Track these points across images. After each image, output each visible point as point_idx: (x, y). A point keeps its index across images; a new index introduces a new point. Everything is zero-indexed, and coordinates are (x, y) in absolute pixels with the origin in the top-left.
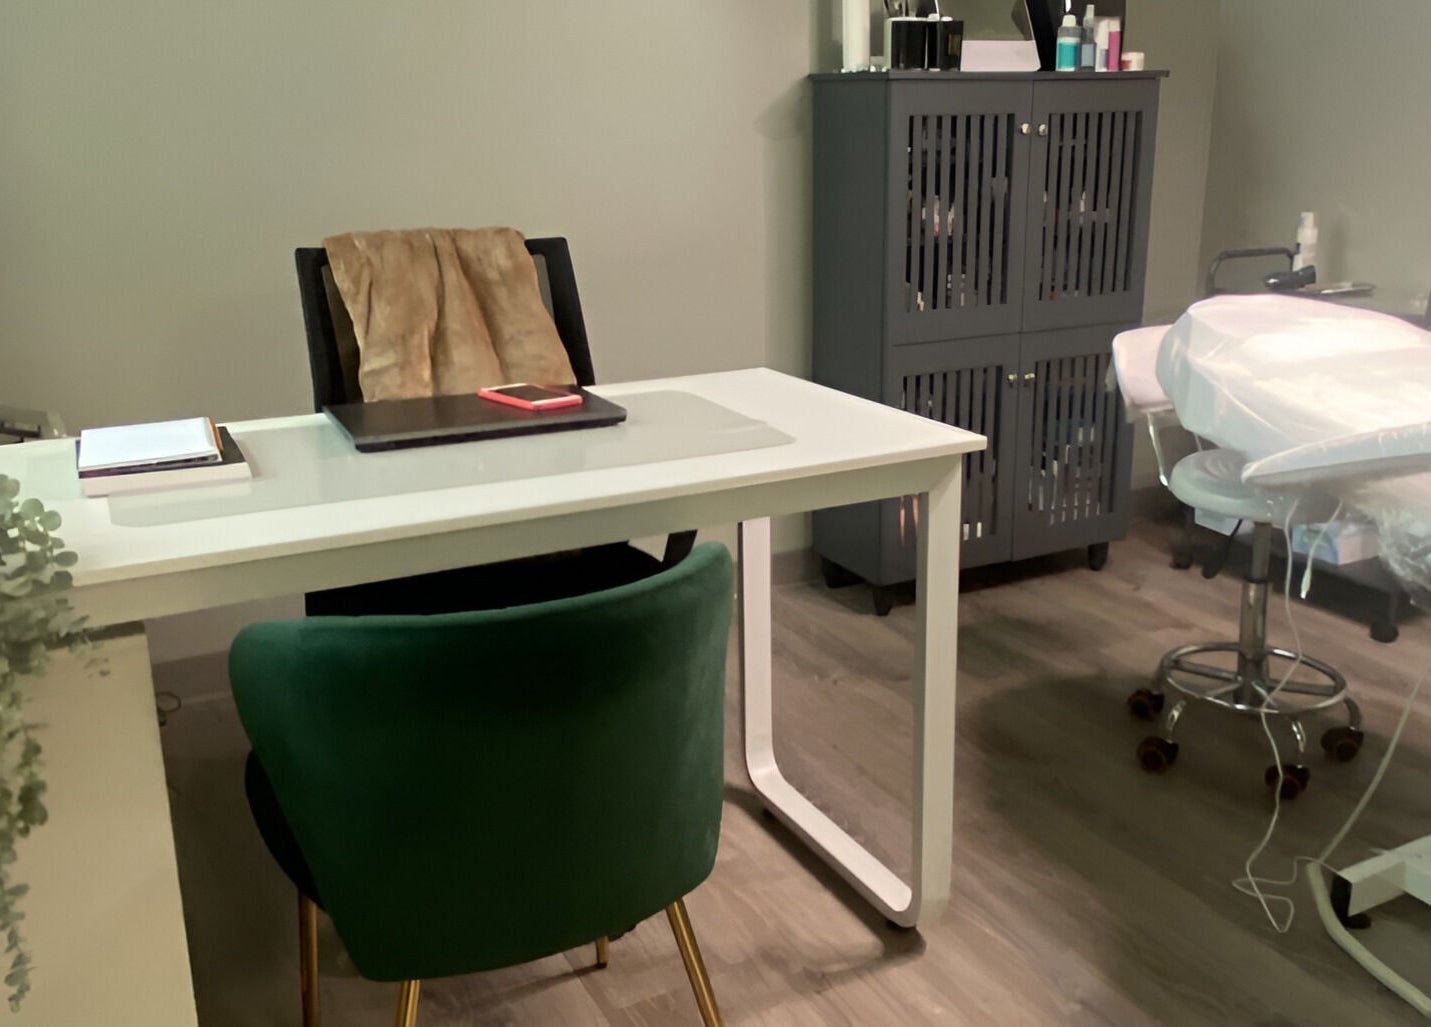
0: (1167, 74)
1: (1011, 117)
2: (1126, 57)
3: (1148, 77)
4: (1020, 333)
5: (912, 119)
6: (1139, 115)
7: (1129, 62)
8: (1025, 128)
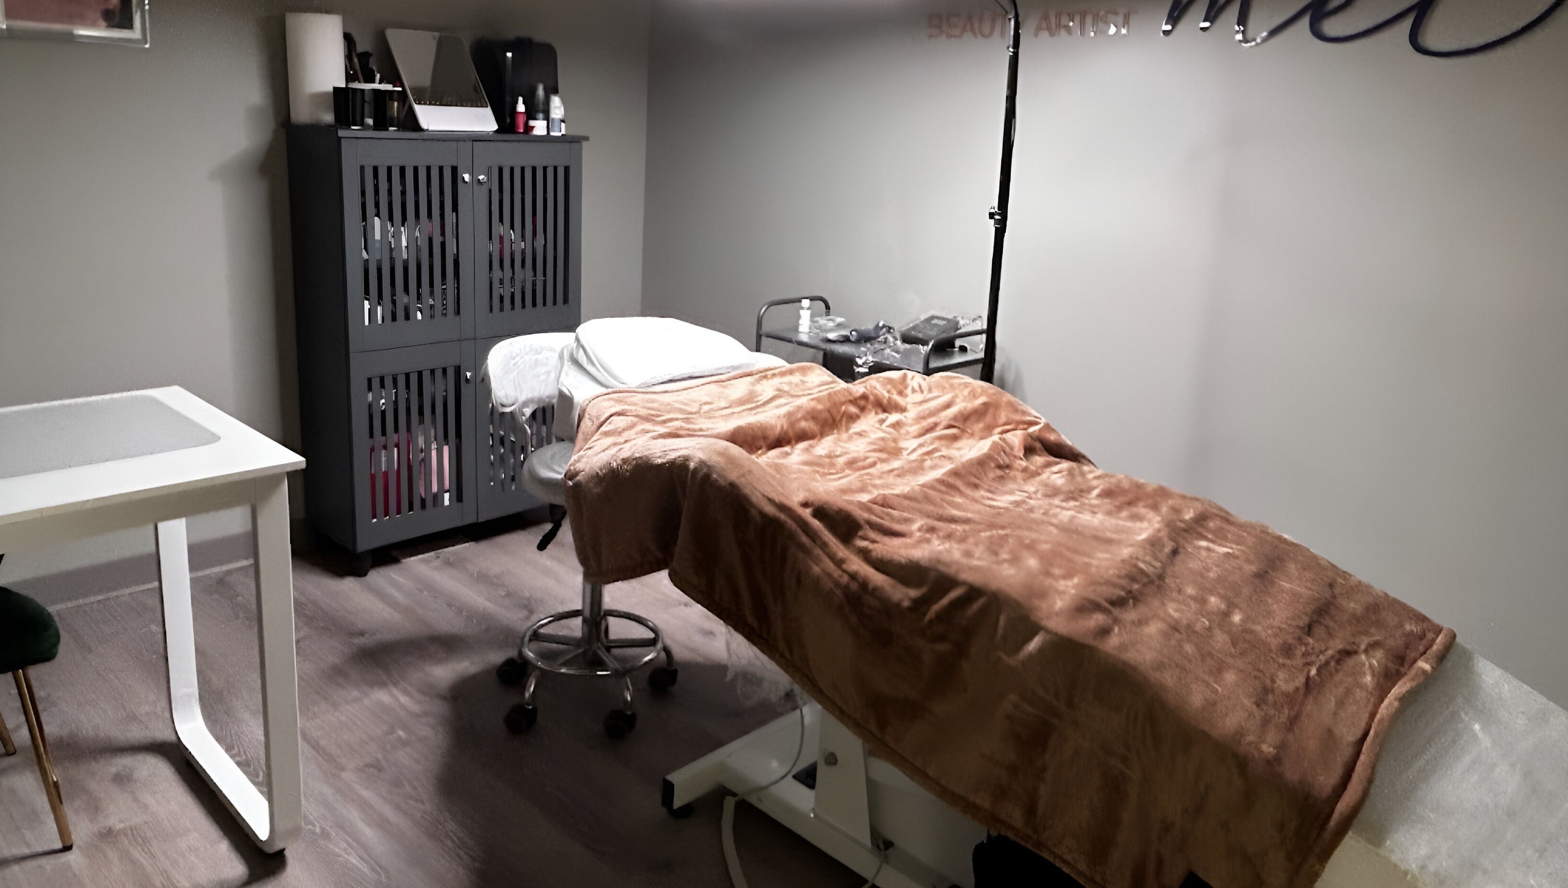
0: (586, 139)
1: (454, 170)
2: (532, 123)
3: (572, 141)
4: (475, 339)
5: (362, 168)
6: (567, 169)
7: (533, 127)
8: (467, 177)
